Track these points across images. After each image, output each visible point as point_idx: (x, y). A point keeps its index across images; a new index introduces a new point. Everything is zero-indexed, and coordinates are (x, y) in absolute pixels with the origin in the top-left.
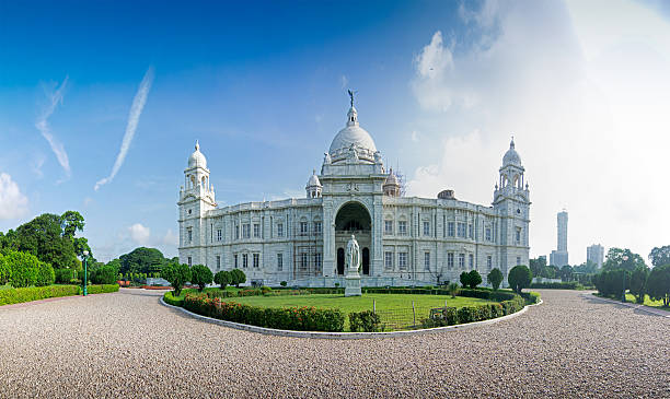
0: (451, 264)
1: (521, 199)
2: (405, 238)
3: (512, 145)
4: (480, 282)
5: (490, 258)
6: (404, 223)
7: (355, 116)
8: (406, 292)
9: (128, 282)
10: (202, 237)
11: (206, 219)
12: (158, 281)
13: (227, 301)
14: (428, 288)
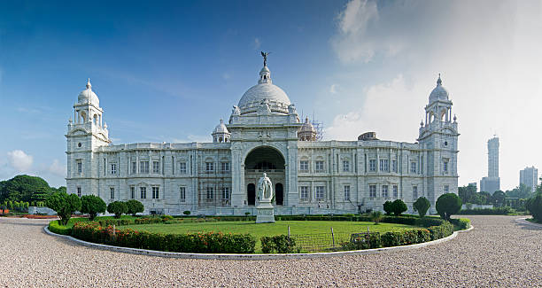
0: (373, 194)
1: (449, 132)
2: (323, 174)
3: (439, 82)
4: (405, 210)
5: (416, 188)
6: (322, 162)
7: (268, 74)
8: (324, 219)
9: (7, 211)
10: (94, 169)
11: (98, 153)
12: (43, 210)
13: (122, 228)
14: (348, 216)
